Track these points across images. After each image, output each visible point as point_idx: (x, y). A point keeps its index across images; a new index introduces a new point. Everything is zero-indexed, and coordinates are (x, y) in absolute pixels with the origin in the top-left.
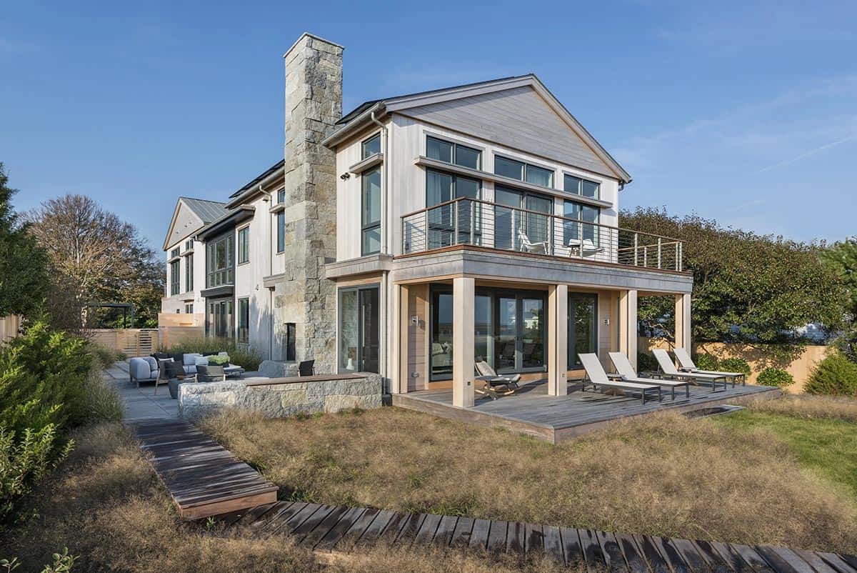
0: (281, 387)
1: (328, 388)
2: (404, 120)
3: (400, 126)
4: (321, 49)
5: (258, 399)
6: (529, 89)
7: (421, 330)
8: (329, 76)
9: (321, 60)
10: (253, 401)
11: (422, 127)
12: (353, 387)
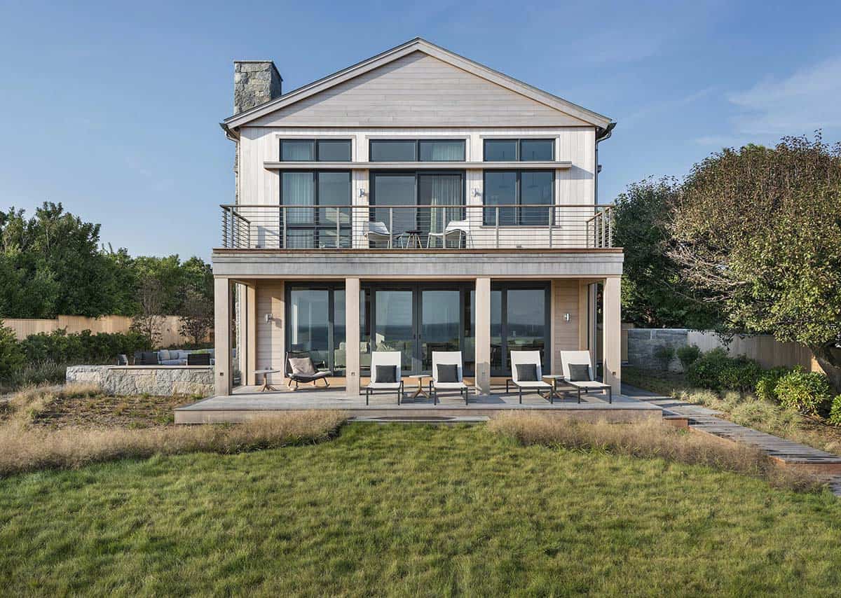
0: (135, 372)
1: (174, 375)
2: (254, 131)
3: (251, 139)
4: (250, 70)
5: (117, 379)
6: (418, 54)
7: (277, 328)
8: (257, 93)
9: (250, 80)
10: (113, 381)
11: (275, 133)
12: (198, 377)
